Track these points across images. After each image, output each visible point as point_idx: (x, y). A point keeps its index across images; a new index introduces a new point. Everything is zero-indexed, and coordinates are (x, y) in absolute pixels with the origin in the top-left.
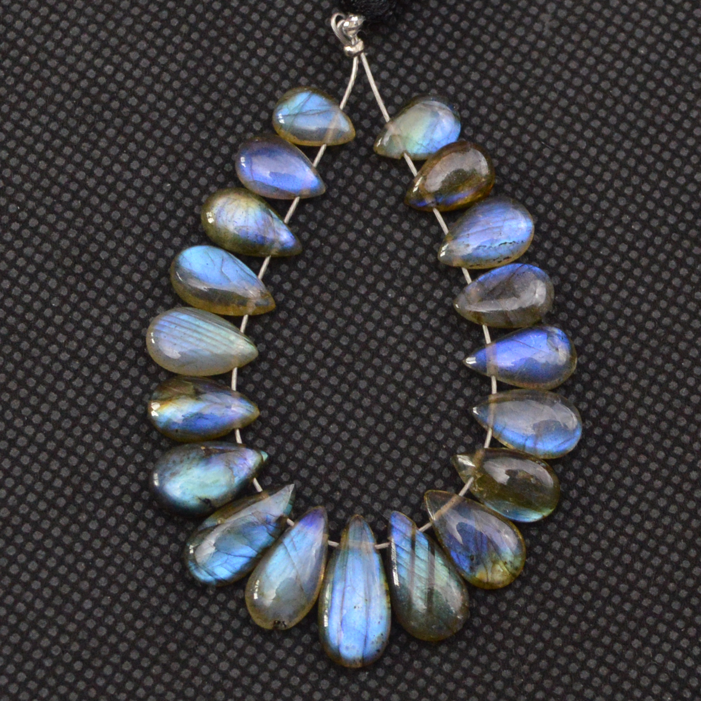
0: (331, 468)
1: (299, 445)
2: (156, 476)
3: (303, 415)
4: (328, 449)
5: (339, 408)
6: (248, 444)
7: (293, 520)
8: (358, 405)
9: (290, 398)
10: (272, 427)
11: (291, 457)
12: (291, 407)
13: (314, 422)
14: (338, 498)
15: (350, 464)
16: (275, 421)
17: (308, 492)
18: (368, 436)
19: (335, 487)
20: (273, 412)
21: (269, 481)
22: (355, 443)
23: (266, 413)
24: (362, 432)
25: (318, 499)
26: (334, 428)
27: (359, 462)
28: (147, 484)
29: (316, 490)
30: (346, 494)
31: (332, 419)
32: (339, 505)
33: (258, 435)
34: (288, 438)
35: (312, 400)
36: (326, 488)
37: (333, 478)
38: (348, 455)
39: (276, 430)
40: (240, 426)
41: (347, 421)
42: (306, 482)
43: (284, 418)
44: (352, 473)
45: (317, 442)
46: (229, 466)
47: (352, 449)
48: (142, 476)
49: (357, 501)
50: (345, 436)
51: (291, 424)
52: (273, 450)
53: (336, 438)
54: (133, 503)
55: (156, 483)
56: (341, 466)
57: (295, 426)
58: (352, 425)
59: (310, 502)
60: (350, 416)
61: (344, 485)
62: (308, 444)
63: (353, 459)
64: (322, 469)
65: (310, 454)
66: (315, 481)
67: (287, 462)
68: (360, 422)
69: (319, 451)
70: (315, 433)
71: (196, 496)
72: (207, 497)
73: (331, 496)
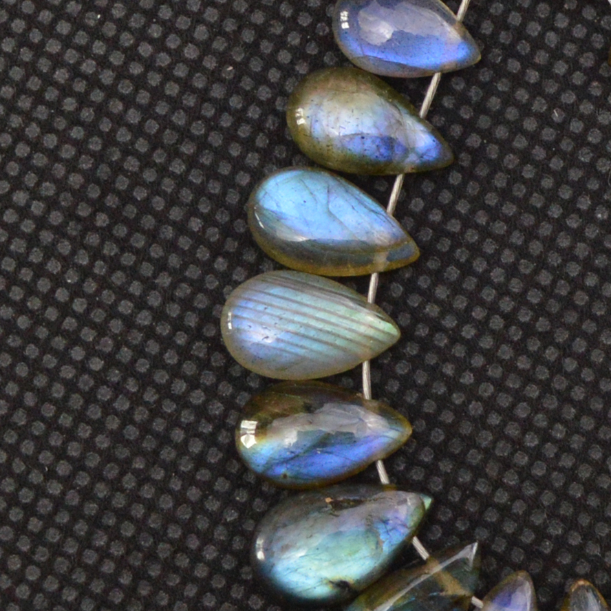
0: (534, 504)
1: (478, 472)
2: (260, 542)
3: (481, 422)
4: (524, 474)
5: (536, 406)
6: (401, 483)
7: (480, 597)
8: (565, 398)
9: (458, 399)
10: (434, 446)
11: (468, 491)
12: (461, 412)
13: (499, 433)
14: (547, 551)
15: (562, 495)
16: (438, 436)
17: (500, 546)
18: (586, 447)
19: (541, 534)
20: (432, 421)
21: (437, 533)
22: (567, 461)
23: (422, 424)
24: (577, 442)
25: (518, 556)
26: (531, 441)
27: (577, 491)
28: (246, 556)
29: (513, 541)
30: (560, 543)
31: (527, 426)
32: (550, 561)
33: (413, 461)
34: (460, 461)
35: (493, 397)
36: (528, 537)
37: (538, 519)
38: (558, 480)
39: (441, 451)
40: (383, 455)
41: (551, 426)
42: (496, 530)
43: (451, 430)
44: (566, 509)
45: (506, 464)
46: (370, 529)
47: (561, 470)
48: (237, 544)
49: (579, 553)
50: (550, 450)
51: (463, 438)
52: (437, 484)
53: (536, 455)
54: (228, 587)
55: (260, 555)
56: (547, 498)
57: (470, 442)
58: (559, 432)
59: (504, 561)
60: (555, 417)
61: (556, 530)
62: (492, 470)
63: (566, 485)
64: (519, 508)
65: (497, 484)
66: (509, 528)
67: (463, 500)
68: (573, 428)
69: (511, 479)
70: (502, 449)
71: (326, 579)
72: (343, 579)
73: (537, 547)
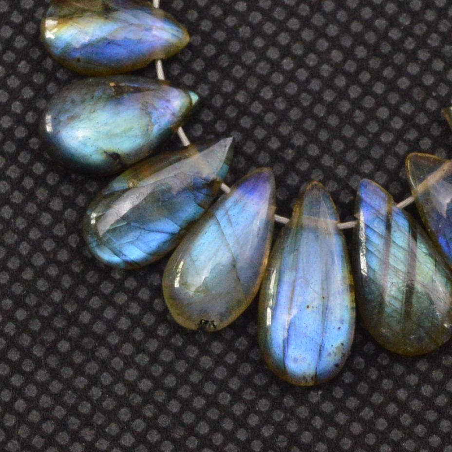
0: (283, 117)
1: (240, 84)
2: (48, 118)
3: (247, 44)
4: (278, 91)
5: (296, 36)
6: (174, 81)
7: (229, 185)
8: (321, 33)
9: (231, 21)
10: (205, 59)
11: (229, 99)
12: (232, 32)
13: (262, 55)
14: (290, 157)
15: (308, 112)
16: (210, 50)
17: (250, 148)
18: (333, 76)
19: (286, 142)
20: (207, 38)
21: (198, 130)
22: (315, 85)
23: (198, 39)
24: (326, 70)
25: (264, 157)
26: (287, 64)
27: (320, 111)
28: (36, 128)
29: (262, 146)
30: (301, 152)
31: (286, 52)
32: (291, 166)
33: (187, 69)
34: (226, 74)
35: (260, 24)
36: (274, 144)
37: (285, 130)
38: (306, 100)
39: (211, 63)
40: (162, 56)
41: (305, 55)
42: (248, 134)
43: (222, 47)
44: (309, 125)
45: (264, 81)
46: (146, 111)
47: (310, 92)
48: (30, 117)
49: (315, 162)
50: (302, 74)
51: (231, 55)
52: (205, 89)
53: (291, 77)
54: (17, 153)
55: (49, 129)
56: (295, 114)
57: (236, 58)
58: (312, 60)
59: (252, 161)
60: (310, 48)
61: (299, 140)
62: (252, 83)
63: (312, 105)
64: (270, 118)
65: (255, 96)
66: (260, 133)
67: (224, 106)
68: (324, 58)
69: (267, 93)
70: (263, 68)
71: (101, 149)
72: (116, 151)
73: (281, 154)
